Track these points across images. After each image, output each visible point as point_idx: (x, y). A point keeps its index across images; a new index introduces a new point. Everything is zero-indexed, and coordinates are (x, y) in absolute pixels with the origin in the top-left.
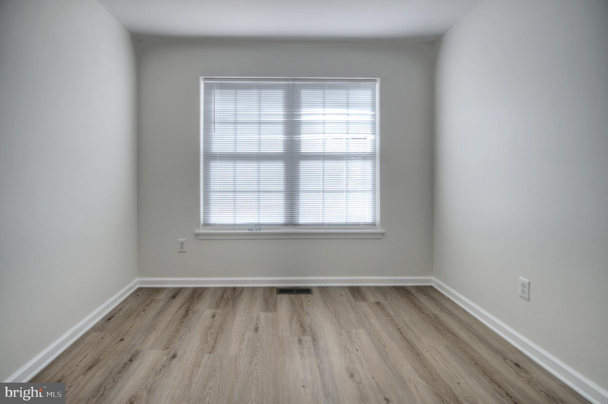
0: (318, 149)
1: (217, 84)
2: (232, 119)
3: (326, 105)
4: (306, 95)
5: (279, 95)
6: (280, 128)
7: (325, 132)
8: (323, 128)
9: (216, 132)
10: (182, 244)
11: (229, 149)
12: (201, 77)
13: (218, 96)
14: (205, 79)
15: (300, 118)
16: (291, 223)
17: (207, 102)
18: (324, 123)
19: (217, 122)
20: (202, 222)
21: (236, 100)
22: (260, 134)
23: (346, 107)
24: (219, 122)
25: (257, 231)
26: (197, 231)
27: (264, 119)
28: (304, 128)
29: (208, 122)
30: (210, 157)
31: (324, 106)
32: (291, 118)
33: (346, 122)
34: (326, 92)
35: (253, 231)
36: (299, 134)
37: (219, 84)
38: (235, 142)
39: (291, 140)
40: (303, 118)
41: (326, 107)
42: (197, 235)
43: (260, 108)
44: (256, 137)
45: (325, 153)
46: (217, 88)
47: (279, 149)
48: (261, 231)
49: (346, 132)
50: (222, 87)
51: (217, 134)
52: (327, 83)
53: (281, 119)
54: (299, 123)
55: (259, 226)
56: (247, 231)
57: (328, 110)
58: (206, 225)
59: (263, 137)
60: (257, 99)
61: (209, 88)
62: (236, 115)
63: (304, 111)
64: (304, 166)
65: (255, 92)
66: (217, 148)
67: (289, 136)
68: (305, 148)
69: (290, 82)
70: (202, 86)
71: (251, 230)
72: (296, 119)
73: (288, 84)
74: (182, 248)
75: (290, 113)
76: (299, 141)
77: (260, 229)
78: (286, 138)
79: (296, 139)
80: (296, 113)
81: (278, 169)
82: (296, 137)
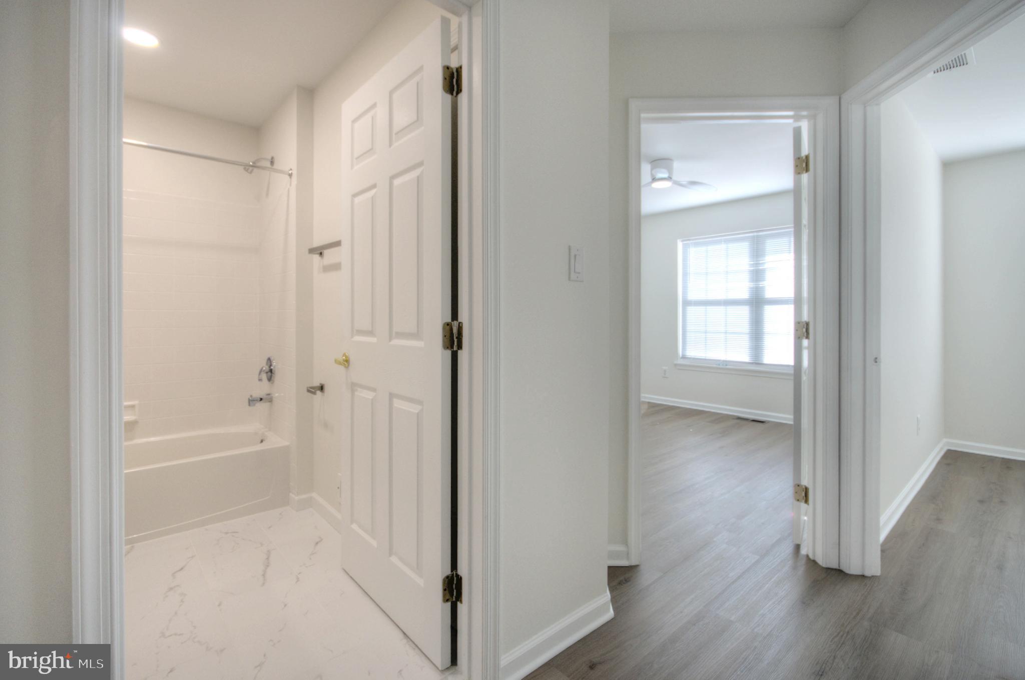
1: (692, 243)
2: (704, 271)
4: (770, 245)
5: (744, 247)
6: (746, 277)
10: (665, 371)
11: (702, 297)
12: (678, 240)
13: (693, 251)
14: (682, 241)
15: (765, 266)
16: (758, 363)
17: (685, 258)
20: (681, 356)
21: (707, 255)
22: (727, 282)
24: (693, 275)
25: (724, 367)
26: (675, 362)
27: (731, 269)
28: (767, 275)
29: (685, 274)
30: (686, 303)
32: (756, 267)
36: (764, 280)
39: (756, 286)
40: (767, 266)
42: (676, 365)
43: (727, 260)
44: (723, 285)
46: (692, 247)
47: (745, 294)
48: (727, 367)
50: (697, 244)
53: (747, 268)
54: (763, 271)
55: (726, 362)
58: (684, 357)
59: (730, 285)
60: (725, 252)
61: (685, 247)
63: (767, 259)
64: (768, 310)
65: (723, 246)
66: (691, 296)
67: (755, 284)
68: (769, 294)
69: (755, 234)
70: (680, 245)
71: (719, 365)
72: (760, 268)
73: (754, 236)
74: (665, 374)
75: (755, 262)
76: (763, 288)
77: (726, 365)
78: (752, 285)
79: (761, 286)
80: (761, 262)
81: (744, 312)
82: (761, 284)
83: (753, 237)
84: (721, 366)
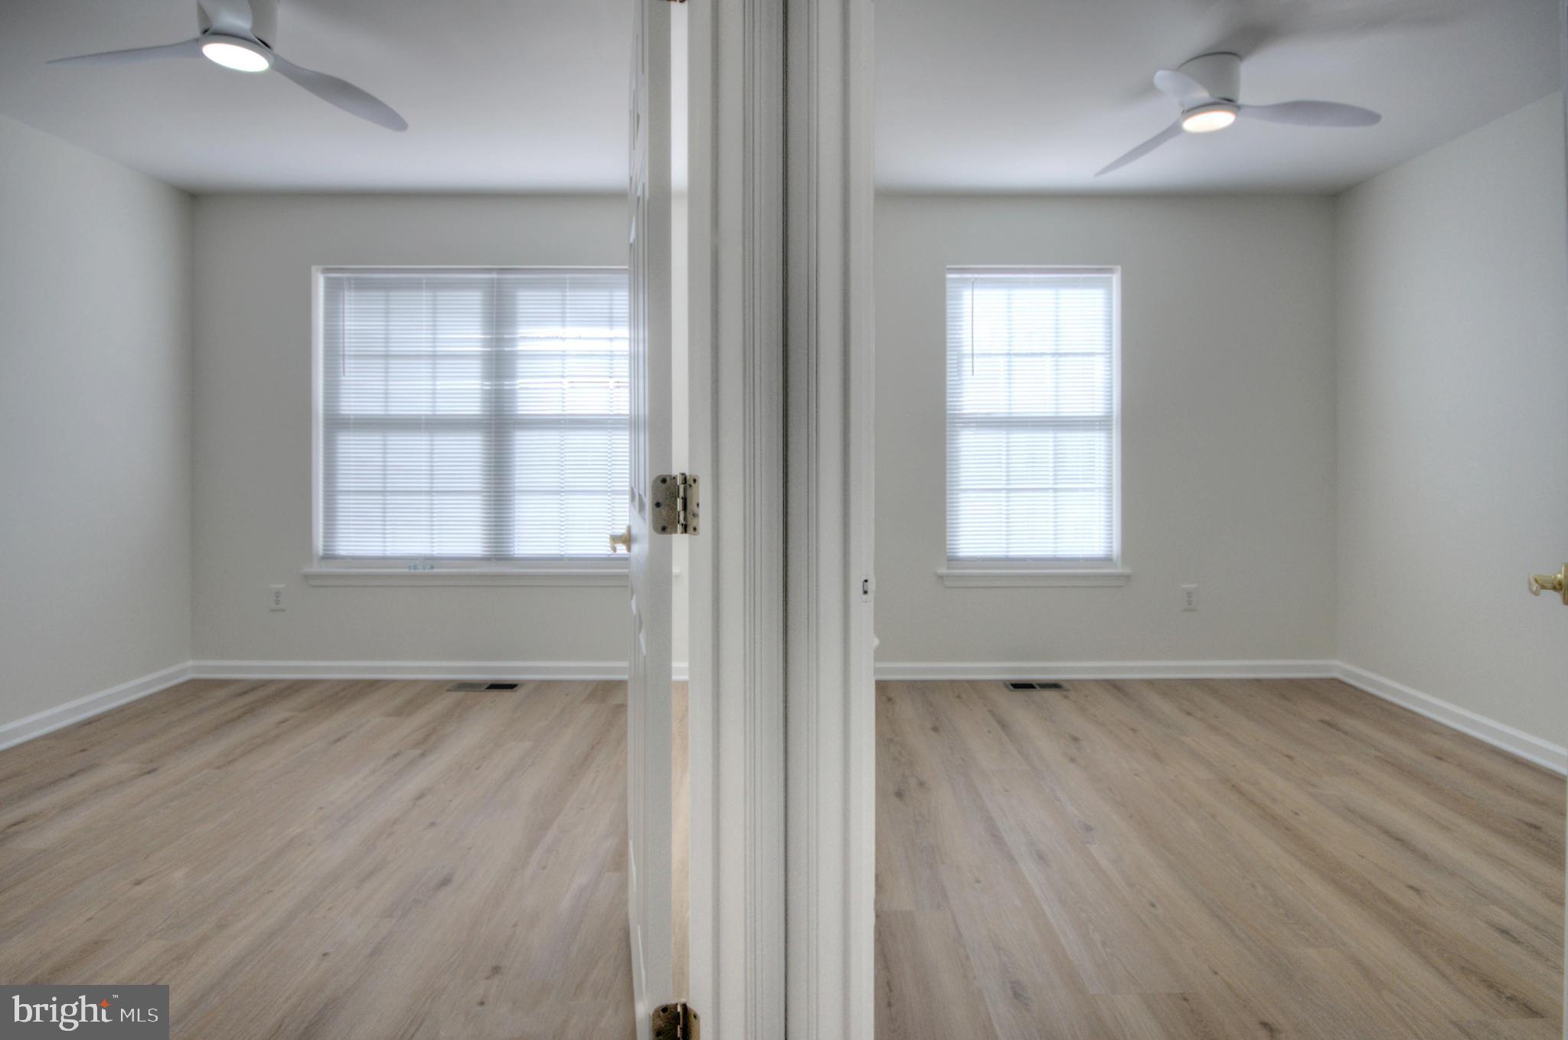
0: (550, 408)
1: (349, 279)
2: (380, 349)
3: (566, 321)
4: (527, 301)
5: (474, 300)
6: (475, 367)
7: (565, 374)
8: (561, 365)
9: (346, 374)
10: (278, 594)
12: (314, 268)
13: (350, 302)
14: (326, 271)
15: (517, 346)
16: (502, 557)
17: (332, 314)
18: (563, 355)
19: (350, 355)
20: (319, 554)
21: (387, 312)
22: (434, 378)
23: (608, 323)
24: (354, 356)
25: (427, 571)
26: (307, 570)
27: (442, 349)
28: (522, 366)
29: (334, 355)
30: (337, 423)
31: (563, 321)
32: (496, 346)
33: (609, 353)
34: (568, 294)
35: (416, 571)
36: (513, 377)
37: (355, 279)
38: (386, 395)
39: (495, 390)
40: (521, 347)
41: (568, 323)
42: (307, 577)
43: (434, 328)
44: (425, 384)
45: (565, 415)
46: (350, 288)
47: (473, 407)
48: (435, 570)
49: (608, 374)
50: (361, 286)
51: (348, 378)
52: (568, 276)
53: (477, 348)
54: (512, 356)
55: (432, 560)
56: (406, 570)
57: (571, 331)
58: (329, 557)
59: (441, 384)
60: (429, 309)
61: (334, 289)
62: (387, 340)
63: (523, 331)
64: (525, 443)
65: (425, 295)
66: (351, 405)
67: (493, 383)
68: (525, 407)
69: (494, 276)
70: (320, 283)
71: (415, 567)
72: (506, 349)
73: (492, 279)
74: (277, 602)
75: (494, 336)
76: (513, 392)
77: (432, 567)
78: (487, 385)
79: (506, 387)
80: (506, 336)
81: (471, 448)
82: (507, 384)
83: (491, 281)
84: (420, 571)
